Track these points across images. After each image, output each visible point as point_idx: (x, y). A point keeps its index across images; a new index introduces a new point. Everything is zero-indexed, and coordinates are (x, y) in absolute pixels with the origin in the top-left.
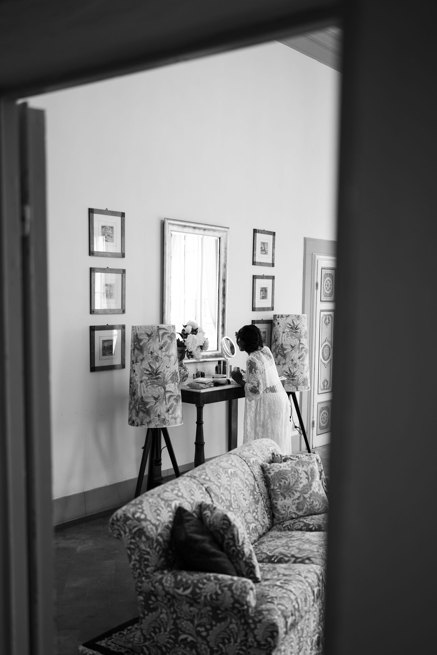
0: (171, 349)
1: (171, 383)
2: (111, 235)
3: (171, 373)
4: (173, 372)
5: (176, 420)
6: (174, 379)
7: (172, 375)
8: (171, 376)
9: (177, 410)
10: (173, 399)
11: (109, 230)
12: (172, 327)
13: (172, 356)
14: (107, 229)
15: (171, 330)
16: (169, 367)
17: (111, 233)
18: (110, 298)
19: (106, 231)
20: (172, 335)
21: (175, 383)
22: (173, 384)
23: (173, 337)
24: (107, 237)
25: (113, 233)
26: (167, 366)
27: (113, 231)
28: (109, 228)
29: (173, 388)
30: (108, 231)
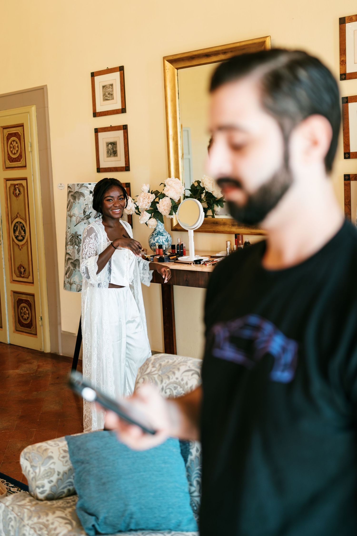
0: (73, 209)
1: (70, 246)
2: (112, 92)
3: (70, 235)
4: (73, 234)
5: (71, 286)
6: (73, 241)
7: (72, 236)
8: (70, 238)
9: (73, 275)
10: (70, 263)
11: (109, 88)
12: (76, 185)
13: (73, 216)
14: (107, 87)
15: (74, 189)
16: (70, 228)
17: (111, 91)
18: (114, 156)
19: (106, 90)
20: (75, 194)
21: (74, 246)
22: (72, 247)
23: (77, 196)
24: (107, 96)
25: (113, 91)
26: (68, 227)
27: (112, 88)
28: (109, 87)
29: (71, 251)
30: (108, 90)
